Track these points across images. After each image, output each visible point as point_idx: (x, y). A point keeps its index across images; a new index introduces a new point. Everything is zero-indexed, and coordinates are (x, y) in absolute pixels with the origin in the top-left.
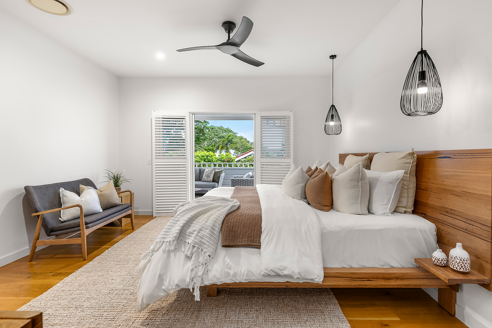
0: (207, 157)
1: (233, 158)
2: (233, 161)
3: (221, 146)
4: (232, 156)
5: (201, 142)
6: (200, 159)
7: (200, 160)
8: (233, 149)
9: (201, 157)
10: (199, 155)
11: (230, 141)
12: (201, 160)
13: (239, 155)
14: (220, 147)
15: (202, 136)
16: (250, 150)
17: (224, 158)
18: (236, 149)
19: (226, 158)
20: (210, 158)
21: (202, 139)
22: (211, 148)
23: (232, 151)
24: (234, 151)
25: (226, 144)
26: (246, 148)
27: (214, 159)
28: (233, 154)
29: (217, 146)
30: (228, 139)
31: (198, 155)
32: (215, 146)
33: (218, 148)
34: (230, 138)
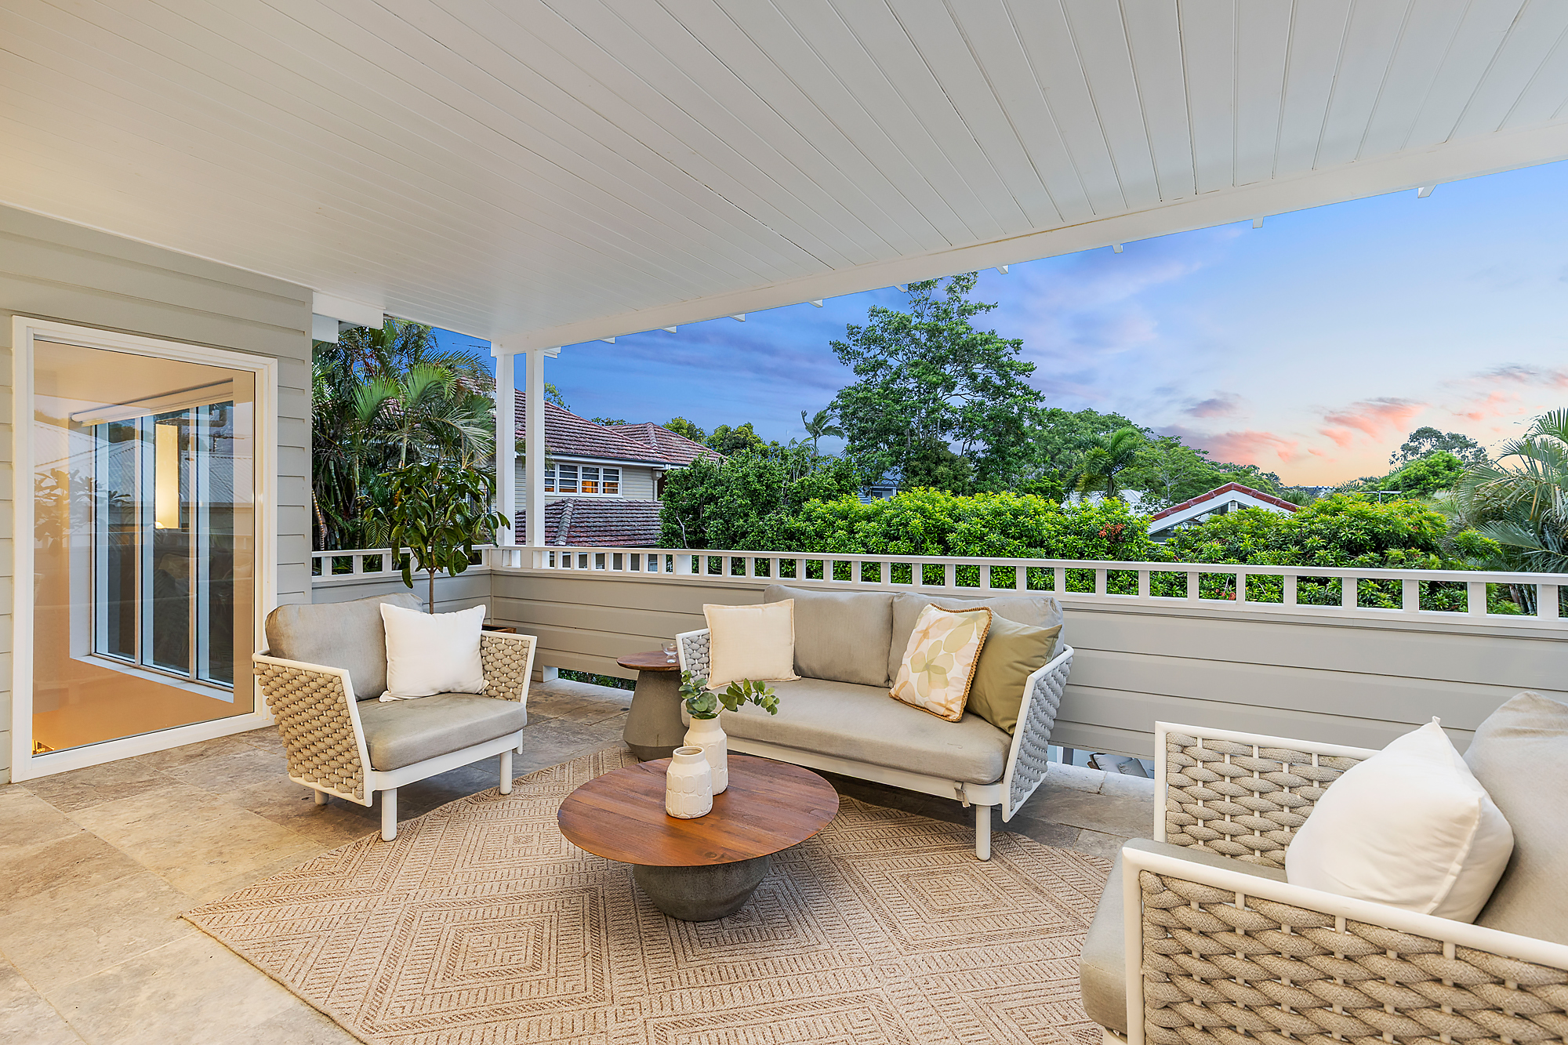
0: (1016, 516)
1: (1135, 521)
2: (1140, 533)
3: (1085, 476)
4: (1132, 512)
5: (1009, 463)
6: (984, 526)
7: (982, 529)
8: (1137, 488)
9: (989, 518)
10: (982, 506)
11: (1124, 458)
12: (991, 529)
13: (1160, 509)
14: (1081, 482)
15: (1013, 442)
16: (1213, 487)
17: (1093, 521)
18: (1152, 487)
19: (1104, 519)
20: (1030, 523)
21: (1016, 455)
22: (1049, 484)
23: (1132, 496)
24: (1139, 494)
25: (1107, 469)
26: (1193, 480)
27: (1049, 526)
28: (1134, 505)
29: (1069, 475)
30: (1114, 448)
31: (978, 507)
32: (1062, 476)
33: (1072, 485)
34: (1122, 446)
